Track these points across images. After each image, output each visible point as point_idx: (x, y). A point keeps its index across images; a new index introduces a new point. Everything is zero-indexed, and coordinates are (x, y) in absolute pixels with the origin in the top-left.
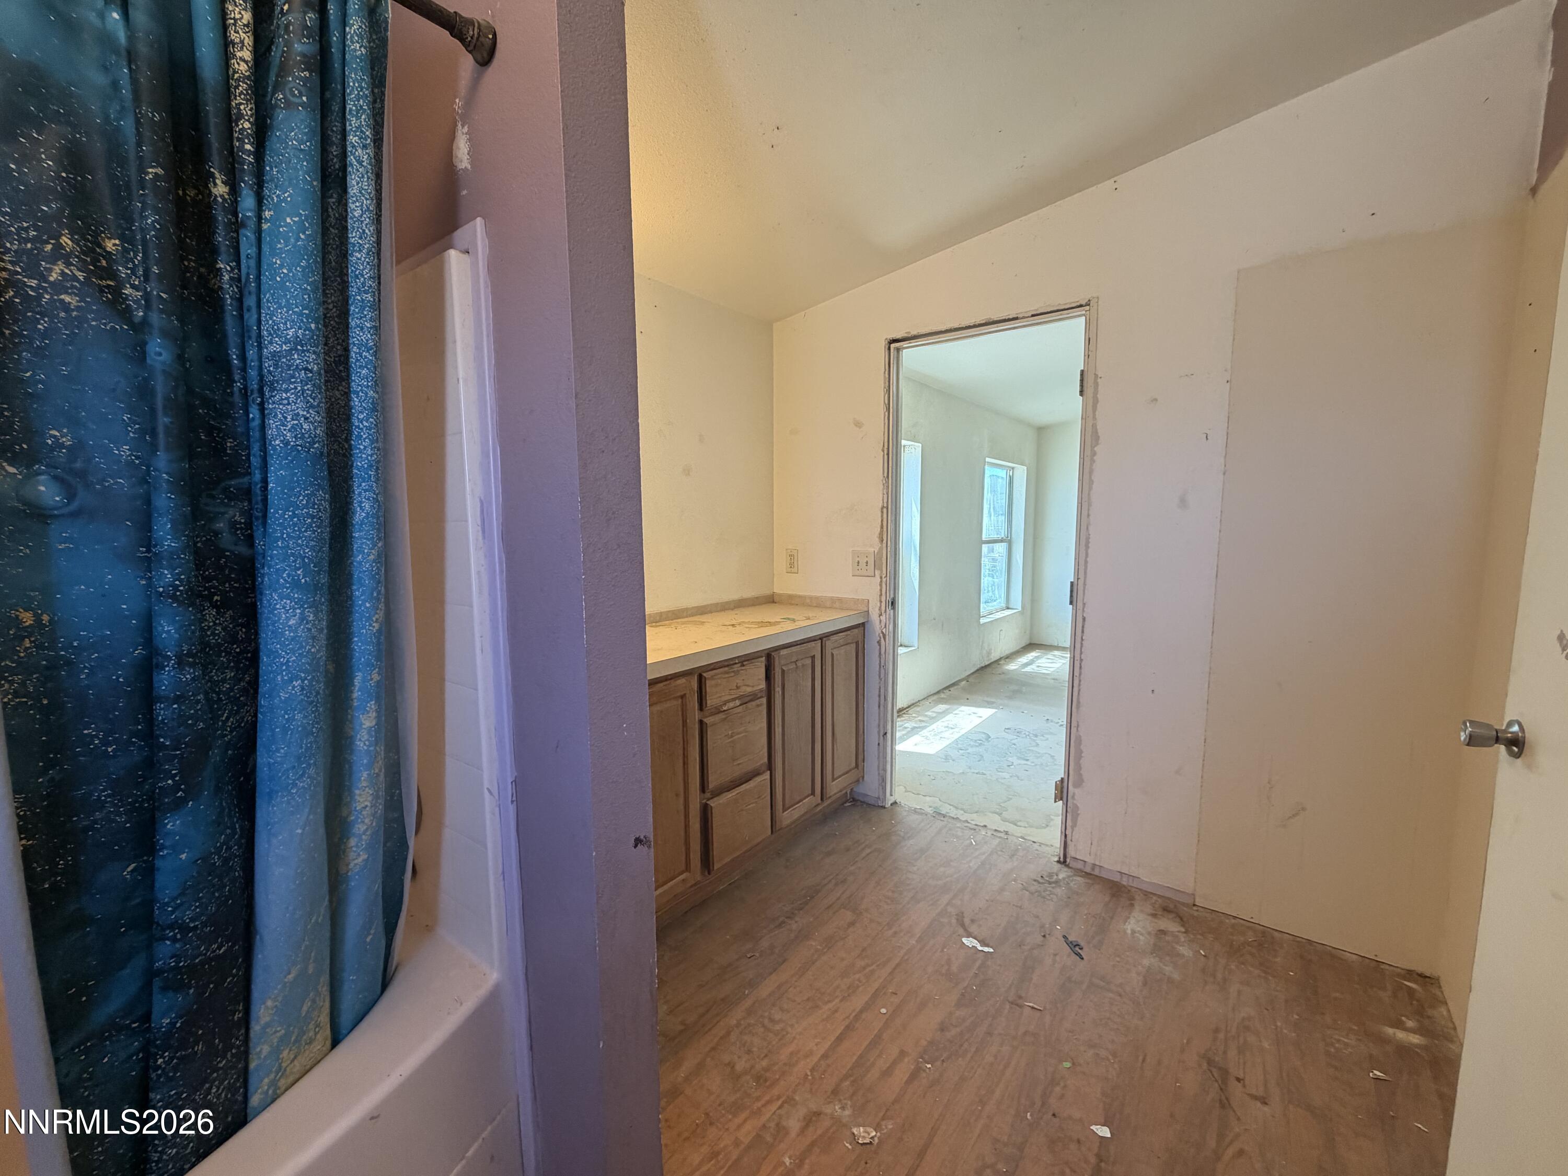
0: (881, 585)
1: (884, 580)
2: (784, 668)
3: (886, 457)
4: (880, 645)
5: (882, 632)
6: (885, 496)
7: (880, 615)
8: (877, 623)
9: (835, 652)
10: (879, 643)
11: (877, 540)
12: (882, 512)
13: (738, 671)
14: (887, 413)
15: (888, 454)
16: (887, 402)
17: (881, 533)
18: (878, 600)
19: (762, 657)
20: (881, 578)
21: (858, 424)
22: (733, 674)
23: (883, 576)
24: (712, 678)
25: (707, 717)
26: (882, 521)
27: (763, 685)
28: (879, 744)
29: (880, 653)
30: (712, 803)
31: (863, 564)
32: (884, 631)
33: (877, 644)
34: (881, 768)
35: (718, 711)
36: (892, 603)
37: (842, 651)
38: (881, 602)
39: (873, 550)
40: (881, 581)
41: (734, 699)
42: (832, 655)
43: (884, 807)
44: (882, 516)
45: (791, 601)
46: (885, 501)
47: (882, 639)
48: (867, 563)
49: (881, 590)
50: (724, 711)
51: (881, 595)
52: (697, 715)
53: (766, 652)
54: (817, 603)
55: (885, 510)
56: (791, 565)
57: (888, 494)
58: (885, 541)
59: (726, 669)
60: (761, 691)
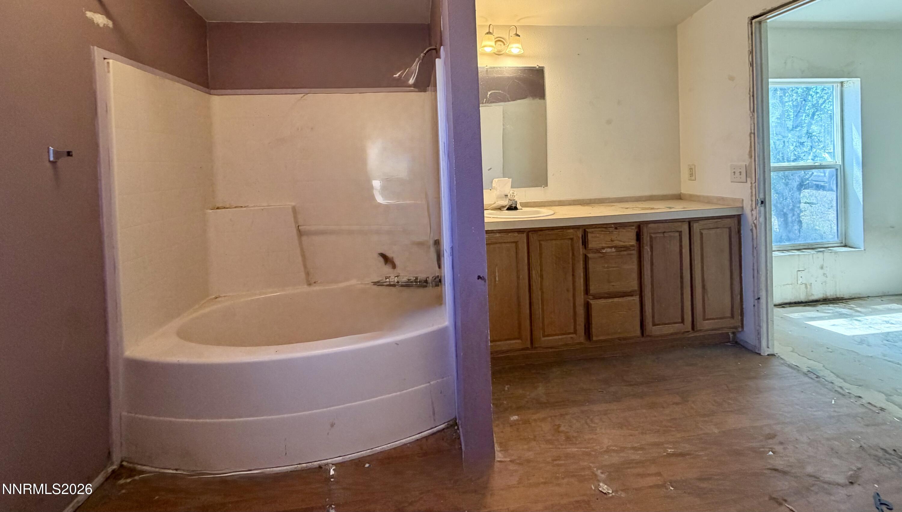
0: (751, 189)
1: (754, 185)
2: (653, 235)
3: (752, 98)
4: (752, 232)
5: (754, 223)
6: (753, 125)
7: (752, 210)
8: (750, 215)
9: (704, 232)
10: (752, 230)
11: (747, 156)
12: (751, 137)
13: (612, 231)
14: (751, 68)
15: (753, 96)
16: (751, 60)
17: (750, 151)
18: (750, 199)
19: (633, 226)
20: (751, 183)
21: (732, 79)
22: (608, 233)
23: (753, 182)
24: (592, 233)
25: (589, 253)
26: (751, 143)
27: (633, 242)
28: (754, 306)
29: (753, 239)
30: (592, 302)
31: (737, 174)
32: (755, 222)
33: (750, 232)
34: (757, 324)
35: (598, 251)
36: (762, 202)
37: (712, 232)
38: (752, 201)
39: (745, 164)
40: (751, 186)
41: (611, 247)
42: (701, 234)
43: (760, 354)
44: (751, 139)
45: (691, 198)
46: (753, 128)
47: (754, 228)
48: (740, 172)
49: (752, 193)
50: (603, 253)
51: (752, 196)
52: (582, 251)
53: (638, 223)
54: (708, 200)
55: (752, 135)
56: (691, 175)
57: (754, 124)
58: (753, 157)
59: (604, 229)
60: (632, 246)
